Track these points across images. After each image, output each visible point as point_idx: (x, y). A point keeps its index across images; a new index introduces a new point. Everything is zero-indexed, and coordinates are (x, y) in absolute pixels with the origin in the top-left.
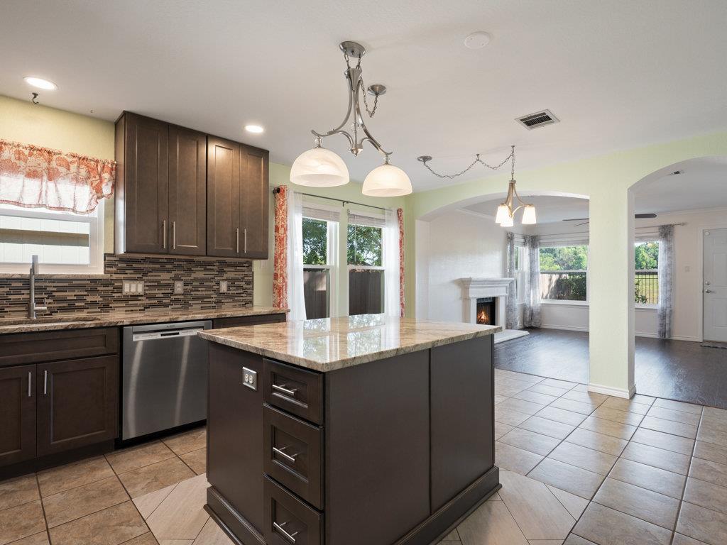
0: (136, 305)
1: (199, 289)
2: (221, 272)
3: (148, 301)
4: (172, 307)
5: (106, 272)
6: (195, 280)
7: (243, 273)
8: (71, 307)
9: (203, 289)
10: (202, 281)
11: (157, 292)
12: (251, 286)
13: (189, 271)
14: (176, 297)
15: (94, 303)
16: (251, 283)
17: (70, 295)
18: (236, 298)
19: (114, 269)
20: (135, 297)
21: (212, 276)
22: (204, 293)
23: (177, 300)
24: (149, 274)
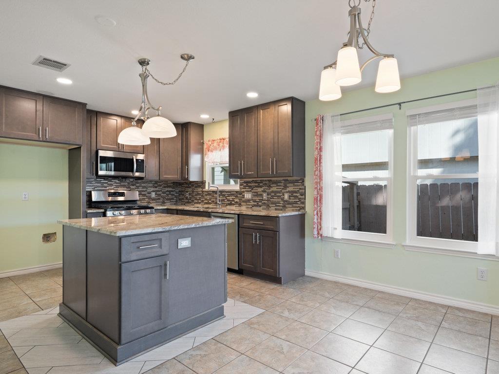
0: (249, 205)
1: (274, 198)
2: (285, 187)
3: (253, 203)
4: (263, 207)
5: (240, 188)
6: (273, 192)
7: (299, 187)
8: (231, 204)
9: (276, 198)
10: (275, 192)
11: (256, 198)
12: (304, 197)
13: (270, 187)
14: (264, 202)
15: (237, 202)
16: (304, 194)
17: (230, 198)
18: (294, 205)
19: (242, 187)
20: (249, 201)
21: (280, 190)
22: (276, 200)
23: (264, 203)
24: (254, 189)
